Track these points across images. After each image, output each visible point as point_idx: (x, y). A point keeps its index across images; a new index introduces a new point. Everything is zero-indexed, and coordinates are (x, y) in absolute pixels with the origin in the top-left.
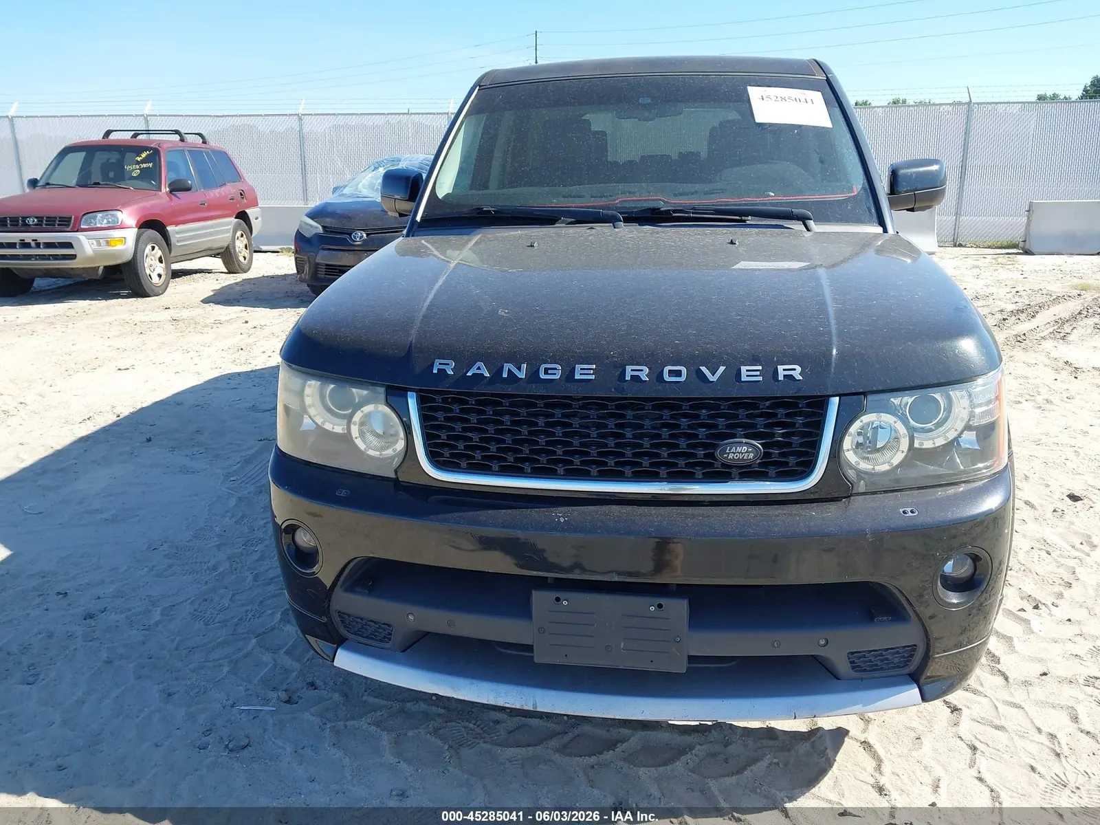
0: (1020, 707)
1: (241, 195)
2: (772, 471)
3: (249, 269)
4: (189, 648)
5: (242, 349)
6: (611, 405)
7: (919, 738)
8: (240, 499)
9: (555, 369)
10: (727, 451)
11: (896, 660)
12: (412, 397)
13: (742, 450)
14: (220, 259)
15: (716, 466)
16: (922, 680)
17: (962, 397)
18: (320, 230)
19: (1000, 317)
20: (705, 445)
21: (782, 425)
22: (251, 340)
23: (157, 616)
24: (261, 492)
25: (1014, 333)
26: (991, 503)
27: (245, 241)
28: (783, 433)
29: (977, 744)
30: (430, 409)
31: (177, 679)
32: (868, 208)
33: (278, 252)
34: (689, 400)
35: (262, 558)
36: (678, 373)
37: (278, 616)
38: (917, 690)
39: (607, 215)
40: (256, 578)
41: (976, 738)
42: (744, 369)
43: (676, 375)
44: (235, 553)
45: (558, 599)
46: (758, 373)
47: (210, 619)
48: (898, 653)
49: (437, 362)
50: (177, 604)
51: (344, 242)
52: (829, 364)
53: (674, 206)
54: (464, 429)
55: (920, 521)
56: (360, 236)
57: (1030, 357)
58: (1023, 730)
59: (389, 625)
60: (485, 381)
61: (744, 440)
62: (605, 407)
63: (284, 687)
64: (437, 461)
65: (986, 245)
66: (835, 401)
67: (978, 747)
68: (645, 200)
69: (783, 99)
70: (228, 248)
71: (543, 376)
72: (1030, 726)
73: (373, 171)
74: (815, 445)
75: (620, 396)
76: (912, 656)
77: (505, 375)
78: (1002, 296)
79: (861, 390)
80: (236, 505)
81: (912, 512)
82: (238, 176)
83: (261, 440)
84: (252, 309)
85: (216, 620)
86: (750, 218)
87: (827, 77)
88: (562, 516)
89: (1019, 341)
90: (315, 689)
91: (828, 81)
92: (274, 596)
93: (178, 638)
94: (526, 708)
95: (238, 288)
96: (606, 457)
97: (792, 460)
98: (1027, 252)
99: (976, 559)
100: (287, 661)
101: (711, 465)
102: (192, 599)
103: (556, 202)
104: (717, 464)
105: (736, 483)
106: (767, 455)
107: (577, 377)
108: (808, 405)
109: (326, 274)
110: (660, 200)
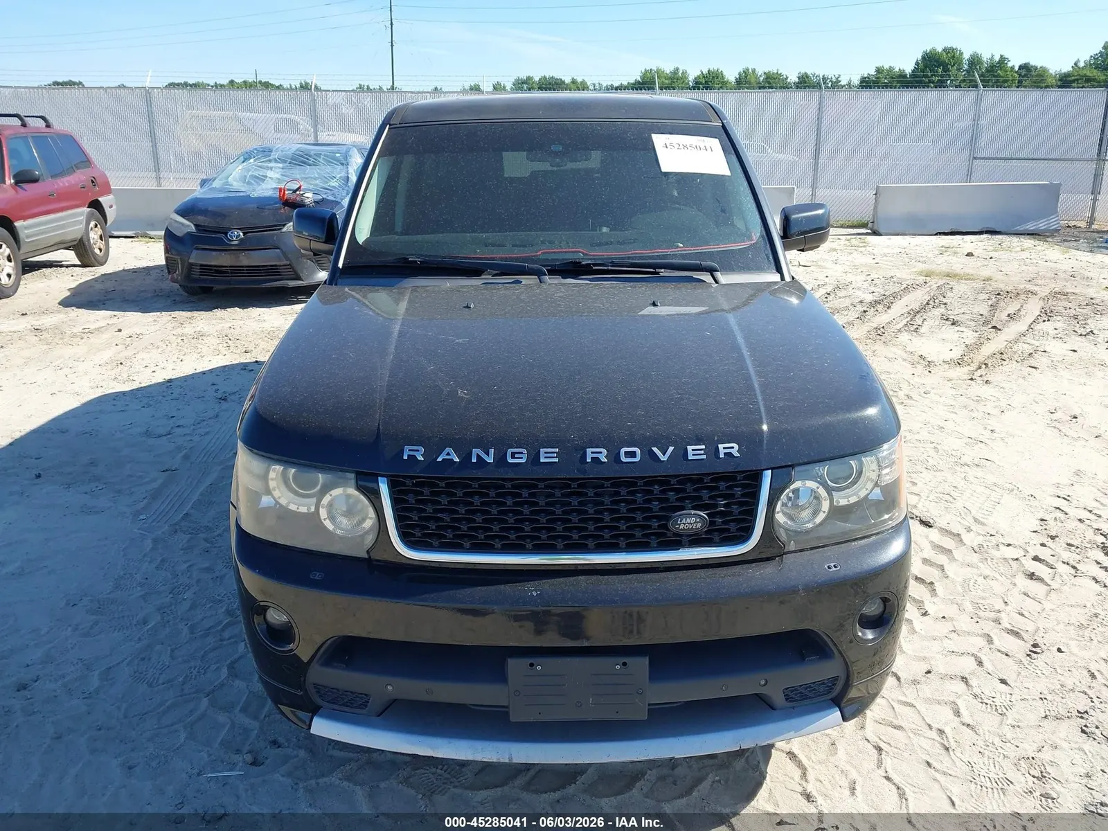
0: (912, 705)
1: (93, 182)
2: (716, 537)
3: (106, 262)
4: (139, 715)
5: (121, 364)
6: (574, 485)
7: (834, 744)
8: (155, 541)
9: (522, 453)
10: (679, 522)
11: (822, 690)
12: (383, 483)
13: (691, 521)
14: (73, 252)
15: (668, 535)
16: (842, 705)
17: (872, 462)
18: (192, 228)
19: (860, 308)
20: (658, 518)
21: (725, 497)
22: (129, 353)
23: (95, 682)
24: (176, 532)
25: (875, 325)
26: (895, 548)
27: (100, 232)
28: (724, 504)
29: (882, 745)
30: (400, 492)
31: (133, 750)
32: (766, 255)
33: (132, 237)
34: (643, 478)
35: (193, 607)
36: (633, 454)
37: (225, 671)
38: (839, 712)
39: (532, 269)
40: (192, 629)
41: (880, 739)
42: (690, 448)
43: (630, 455)
44: (163, 603)
45: (532, 665)
46: (702, 452)
47: (154, 680)
48: (823, 684)
49: (407, 448)
50: (114, 666)
51: (221, 242)
52: (761, 441)
53: (594, 259)
54: (436, 511)
55: (843, 573)
56: (237, 235)
57: (891, 351)
58: (917, 727)
59: (366, 695)
60: (455, 466)
61: (693, 512)
62: (569, 486)
63: (246, 748)
64: (410, 541)
65: (839, 225)
66: (768, 474)
67: (883, 748)
68: (565, 252)
69: (685, 147)
70: (81, 241)
71: (510, 460)
72: (923, 724)
73: (243, 162)
74: (752, 513)
75: (582, 477)
76: (834, 684)
77: (474, 460)
78: (859, 285)
79: (790, 464)
80: (153, 549)
81: (835, 567)
82: (87, 162)
83: (164, 471)
84: (122, 313)
85: (161, 682)
86: (663, 270)
87: (722, 123)
88: (534, 590)
89: (879, 335)
90: (279, 747)
91: (724, 126)
92: (214, 649)
93: (124, 705)
94: (502, 760)
95: (98, 286)
96: (570, 531)
97: (733, 526)
98: (875, 233)
99: (885, 601)
100: (246, 721)
101: (664, 535)
102: (128, 660)
103: (480, 253)
104: (669, 534)
105: (687, 550)
106: (712, 523)
107: (542, 460)
108: (745, 478)
109: (201, 275)
110: (580, 252)
